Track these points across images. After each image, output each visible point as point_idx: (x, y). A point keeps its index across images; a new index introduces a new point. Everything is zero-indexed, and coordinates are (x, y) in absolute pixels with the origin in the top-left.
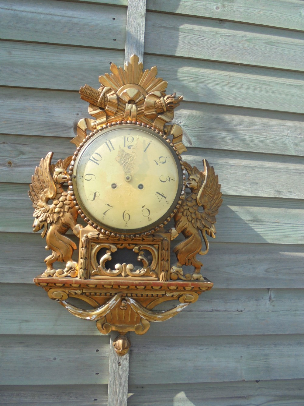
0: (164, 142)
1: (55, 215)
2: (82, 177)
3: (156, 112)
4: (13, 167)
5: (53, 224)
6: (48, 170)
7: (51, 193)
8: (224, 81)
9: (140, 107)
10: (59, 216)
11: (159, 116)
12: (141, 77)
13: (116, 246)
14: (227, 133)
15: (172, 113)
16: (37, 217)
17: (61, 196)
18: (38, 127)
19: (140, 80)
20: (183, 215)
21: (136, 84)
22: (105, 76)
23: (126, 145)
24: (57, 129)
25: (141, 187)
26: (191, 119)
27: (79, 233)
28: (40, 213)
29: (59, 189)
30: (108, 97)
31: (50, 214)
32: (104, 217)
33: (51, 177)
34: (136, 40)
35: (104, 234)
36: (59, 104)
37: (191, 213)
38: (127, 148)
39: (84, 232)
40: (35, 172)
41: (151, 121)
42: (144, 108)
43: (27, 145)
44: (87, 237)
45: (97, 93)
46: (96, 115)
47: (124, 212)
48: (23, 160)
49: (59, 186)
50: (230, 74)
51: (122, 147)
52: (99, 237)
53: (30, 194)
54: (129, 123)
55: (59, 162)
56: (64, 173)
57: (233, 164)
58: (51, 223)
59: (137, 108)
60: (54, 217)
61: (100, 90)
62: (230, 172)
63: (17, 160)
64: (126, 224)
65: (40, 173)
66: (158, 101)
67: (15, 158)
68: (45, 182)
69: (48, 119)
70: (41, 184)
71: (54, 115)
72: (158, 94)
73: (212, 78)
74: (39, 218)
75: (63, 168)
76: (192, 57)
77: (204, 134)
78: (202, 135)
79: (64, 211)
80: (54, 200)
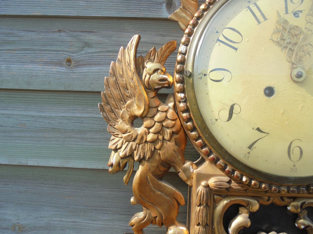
1: (148, 147)
2: (205, 75)
4: (74, 66)
5: (143, 161)
6: (133, 66)
7: (139, 107)
10: (155, 148)
13: (258, 201)
16: (116, 150)
17: (158, 111)
18: (111, 3)
23: (290, 11)
24: (140, 6)
27: (190, 177)
28: (121, 141)
29: (153, 100)
31: (139, 144)
32: (249, 153)
33: (139, 79)
35: (240, 182)
38: (292, 15)
39: (201, 177)
40: (110, 71)
43: (95, 32)
44: (207, 186)
47: (292, 143)
48: (88, 55)
49: (152, 94)
51: (282, 13)
52: (230, 186)
53: (102, 109)
55: (152, 51)
56: (162, 71)
58: (141, 161)
60: (146, 150)
63: (79, 56)
64: (294, 166)
65: (118, 73)
67: (76, 53)
68: (129, 87)
70: (120, 91)
74: (119, 150)
75: (160, 62)
79: (163, 138)
80: (145, 119)
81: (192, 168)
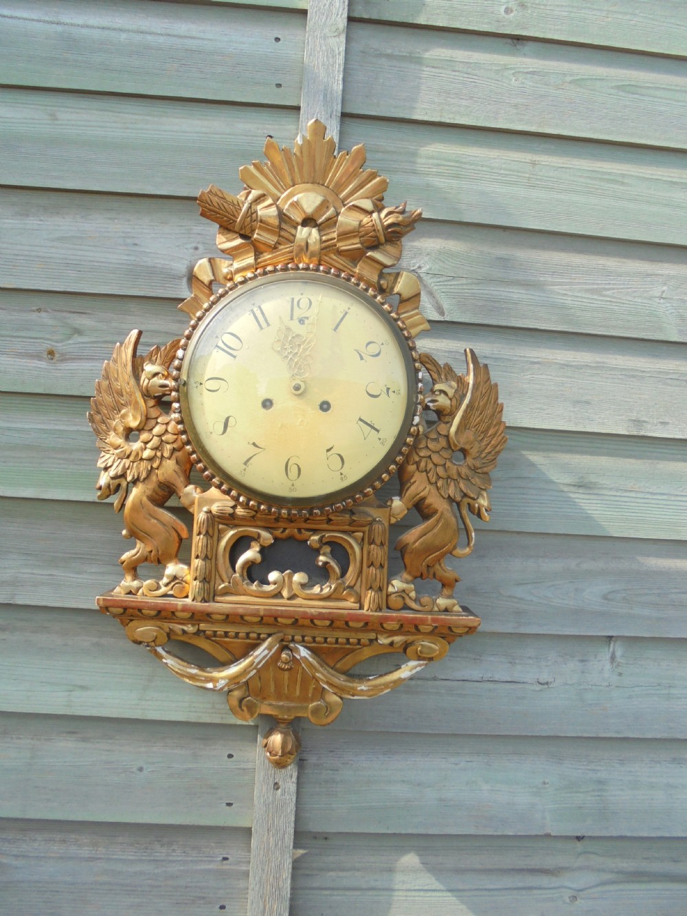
0: (377, 309)
1: (144, 465)
2: (201, 384)
3: (362, 244)
4: (57, 360)
5: (138, 483)
6: (129, 368)
7: (135, 418)
8: (519, 174)
9: (328, 234)
10: (152, 467)
11: (369, 254)
12: (331, 168)
13: (271, 534)
14: (522, 291)
15: (397, 246)
16: (106, 469)
17: (157, 423)
18: (111, 275)
19: (329, 175)
20: (418, 468)
21: (319, 184)
22: (252, 166)
23: (295, 317)
24: (151, 281)
25: (325, 406)
26: (444, 260)
27: (193, 503)
28: (111, 460)
29: (152, 410)
30: (259, 213)
31: (133, 462)
32: (245, 470)
33: (136, 384)
34: (325, 87)
35: (246, 506)
36: (156, 226)
37: (436, 465)
38: (297, 322)
39: (202, 502)
40: (103, 372)
41: (351, 264)
42: (335, 235)
43: (89, 314)
44: (209, 512)
45: (236, 203)
46: (231, 251)
47: (289, 459)
48: (78, 345)
49: (151, 403)
50: (533, 160)
51: (286, 319)
52: (234, 512)
53: (92, 419)
54: (303, 269)
55: (153, 350)
56: (163, 375)
57: (536, 360)
58: (135, 482)
59: (321, 236)
60: (142, 469)
61: (241, 196)
62: (529, 376)
63: (66, 347)
64: (293, 485)
65: (112, 375)
66: (366, 220)
67: (62, 341)
68: (124, 393)
69: (132, 258)
70: (114, 397)
71: (145, 250)
72: (367, 204)
73: (493, 169)
74: (109, 469)
75: (162, 364)
76: (448, 121)
77: (472, 293)
78: (466, 295)
79: (162, 456)
80: (142, 432)
81: (195, 491)
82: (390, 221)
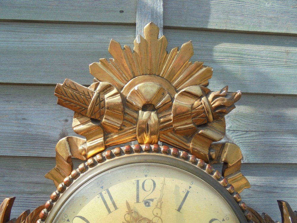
0: (214, 185)
3: (193, 123)
8: (279, 60)
9: (165, 116)
11: (200, 132)
12: (164, 62)
14: (293, 138)
15: (221, 122)
19: (162, 67)
21: (155, 75)
22: (100, 63)
26: (239, 120)
30: (106, 101)
34: (152, 10)
36: (39, 105)
38: (143, 204)
41: (185, 140)
42: (171, 117)
45: (86, 93)
46: (85, 133)
50: (287, 50)
51: (133, 202)
54: (146, 151)
55: (22, 216)
59: (159, 118)
61: (91, 88)
66: (196, 103)
69: (21, 129)
71: (30, 123)
72: (196, 90)
73: (263, 57)
76: (231, 29)
77: (260, 142)
78: (256, 143)
82: (217, 104)
